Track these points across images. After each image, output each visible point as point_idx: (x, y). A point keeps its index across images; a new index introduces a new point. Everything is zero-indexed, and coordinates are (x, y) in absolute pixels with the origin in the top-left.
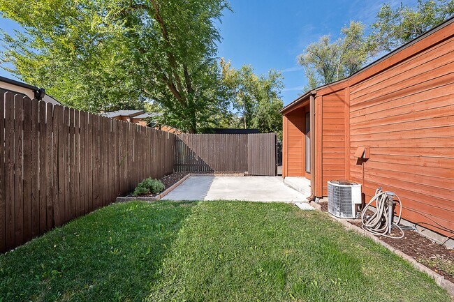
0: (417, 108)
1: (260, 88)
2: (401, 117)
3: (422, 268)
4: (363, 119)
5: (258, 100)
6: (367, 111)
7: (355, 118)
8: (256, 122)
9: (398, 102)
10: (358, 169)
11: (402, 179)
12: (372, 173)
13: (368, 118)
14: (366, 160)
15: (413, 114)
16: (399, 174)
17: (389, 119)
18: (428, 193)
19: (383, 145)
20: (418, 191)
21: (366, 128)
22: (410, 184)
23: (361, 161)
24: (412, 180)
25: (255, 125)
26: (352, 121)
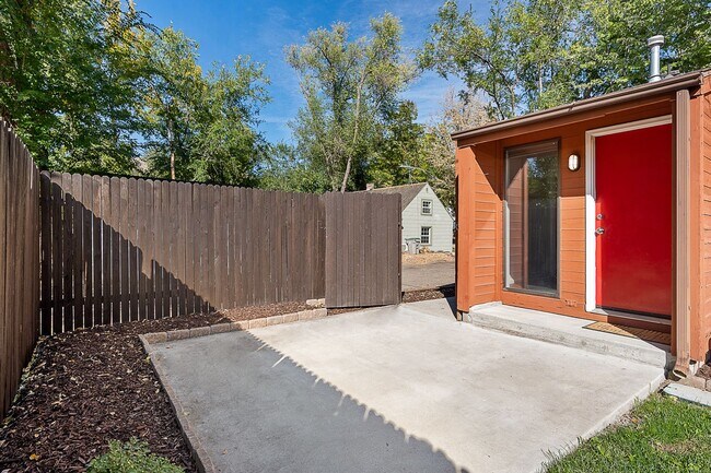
8: (199, 171)
25: (199, 175)
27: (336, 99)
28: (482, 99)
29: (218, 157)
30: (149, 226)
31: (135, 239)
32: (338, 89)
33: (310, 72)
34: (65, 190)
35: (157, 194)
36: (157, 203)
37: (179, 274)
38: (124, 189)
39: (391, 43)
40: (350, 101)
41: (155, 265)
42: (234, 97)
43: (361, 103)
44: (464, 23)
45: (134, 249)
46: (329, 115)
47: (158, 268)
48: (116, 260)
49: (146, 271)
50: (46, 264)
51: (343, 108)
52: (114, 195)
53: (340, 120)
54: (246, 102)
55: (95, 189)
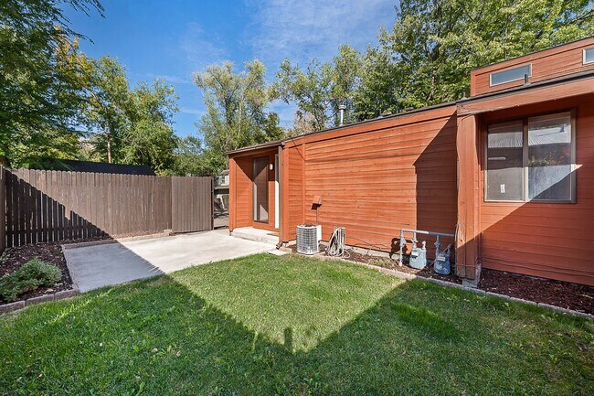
0: (355, 170)
1: (138, 102)
2: (345, 174)
3: (372, 267)
4: (318, 172)
5: (132, 119)
6: (320, 167)
7: (310, 171)
8: (129, 154)
9: (342, 164)
10: (313, 213)
11: (346, 217)
12: (325, 216)
13: (321, 172)
14: (319, 205)
15: (352, 174)
16: (343, 214)
17: (337, 175)
18: (360, 225)
19: (333, 194)
20: (355, 224)
21: (319, 180)
22: (350, 220)
23: (315, 206)
24: (351, 218)
25: (129, 157)
26: (307, 173)
27: (227, 110)
28: (309, 117)
29: (144, 144)
30: (70, 194)
31: (61, 201)
32: (228, 102)
33: (209, 90)
34: (19, 177)
35: (74, 178)
36: (74, 183)
37: (87, 217)
38: (54, 176)
39: (258, 78)
40: (236, 111)
41: (73, 215)
42: (153, 106)
43: (243, 114)
44: (294, 74)
45: (60, 206)
46: (223, 119)
47: (75, 215)
48: (50, 211)
49: (68, 216)
50: (9, 214)
51: (232, 115)
52: (49, 179)
53: (230, 123)
54: (163, 109)
55: (37, 177)
